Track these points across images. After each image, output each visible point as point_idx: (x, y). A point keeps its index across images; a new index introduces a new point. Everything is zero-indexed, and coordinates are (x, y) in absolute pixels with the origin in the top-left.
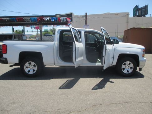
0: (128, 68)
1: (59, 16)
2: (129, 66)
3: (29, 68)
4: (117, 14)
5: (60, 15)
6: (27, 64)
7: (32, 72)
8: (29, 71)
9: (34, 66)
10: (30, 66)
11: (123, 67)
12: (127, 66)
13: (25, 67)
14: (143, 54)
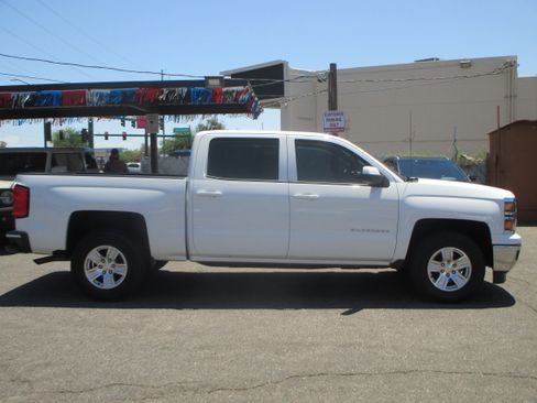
0: (454, 272)
1: (217, 82)
2: (454, 266)
3: (101, 267)
4: (466, 65)
5: (220, 78)
6: (94, 255)
7: (109, 284)
8: (100, 279)
9: (119, 260)
10: (103, 261)
11: (432, 266)
12: (450, 266)
13: (86, 265)
14: (506, 221)
